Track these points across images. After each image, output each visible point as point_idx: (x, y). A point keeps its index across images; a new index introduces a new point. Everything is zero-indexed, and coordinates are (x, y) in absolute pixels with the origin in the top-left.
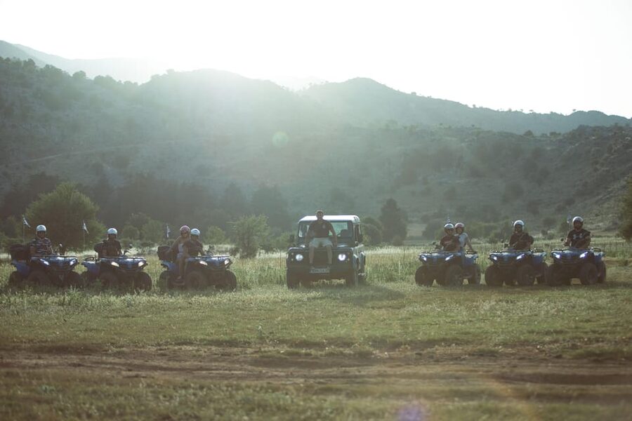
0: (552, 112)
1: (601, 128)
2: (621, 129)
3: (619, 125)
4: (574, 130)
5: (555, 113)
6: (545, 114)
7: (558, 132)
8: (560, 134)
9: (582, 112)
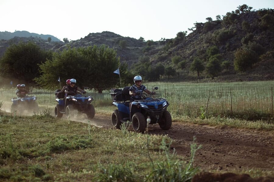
0: (6, 31)
1: (25, 38)
2: (33, 38)
3: (33, 36)
4: (12, 39)
5: (7, 32)
6: (3, 32)
7: (5, 39)
8: (6, 40)
9: (19, 31)
